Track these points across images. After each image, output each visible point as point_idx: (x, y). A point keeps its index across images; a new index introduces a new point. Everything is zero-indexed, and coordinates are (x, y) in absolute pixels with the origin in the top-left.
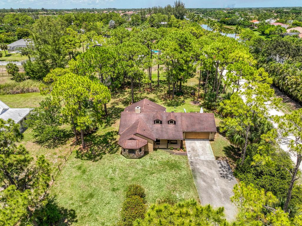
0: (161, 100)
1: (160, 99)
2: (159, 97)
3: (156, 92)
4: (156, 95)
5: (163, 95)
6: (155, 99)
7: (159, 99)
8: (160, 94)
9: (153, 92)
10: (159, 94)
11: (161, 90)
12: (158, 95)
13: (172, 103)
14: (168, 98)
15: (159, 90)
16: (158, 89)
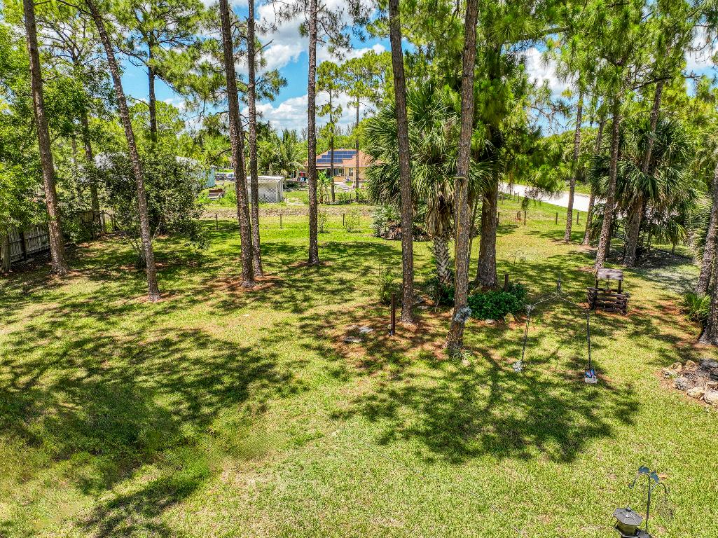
0: (336, 365)
1: (323, 352)
2: (317, 333)
3: (300, 296)
4: (294, 319)
5: (360, 313)
6: (279, 348)
7: (310, 355)
8: (334, 308)
9: (277, 298)
10: (322, 310)
11: (342, 282)
12: (316, 317)
13: (466, 389)
14: (415, 342)
15: (328, 282)
16: (316, 277)
